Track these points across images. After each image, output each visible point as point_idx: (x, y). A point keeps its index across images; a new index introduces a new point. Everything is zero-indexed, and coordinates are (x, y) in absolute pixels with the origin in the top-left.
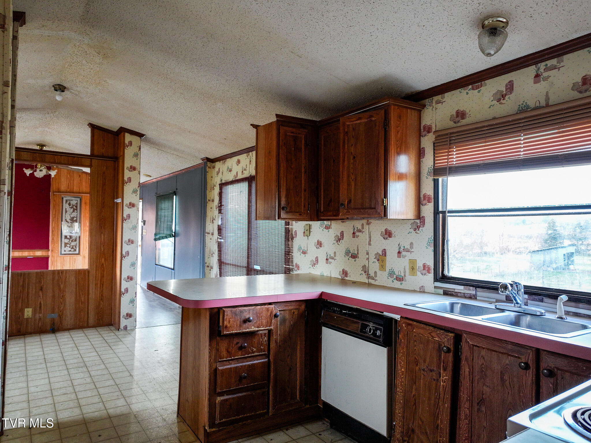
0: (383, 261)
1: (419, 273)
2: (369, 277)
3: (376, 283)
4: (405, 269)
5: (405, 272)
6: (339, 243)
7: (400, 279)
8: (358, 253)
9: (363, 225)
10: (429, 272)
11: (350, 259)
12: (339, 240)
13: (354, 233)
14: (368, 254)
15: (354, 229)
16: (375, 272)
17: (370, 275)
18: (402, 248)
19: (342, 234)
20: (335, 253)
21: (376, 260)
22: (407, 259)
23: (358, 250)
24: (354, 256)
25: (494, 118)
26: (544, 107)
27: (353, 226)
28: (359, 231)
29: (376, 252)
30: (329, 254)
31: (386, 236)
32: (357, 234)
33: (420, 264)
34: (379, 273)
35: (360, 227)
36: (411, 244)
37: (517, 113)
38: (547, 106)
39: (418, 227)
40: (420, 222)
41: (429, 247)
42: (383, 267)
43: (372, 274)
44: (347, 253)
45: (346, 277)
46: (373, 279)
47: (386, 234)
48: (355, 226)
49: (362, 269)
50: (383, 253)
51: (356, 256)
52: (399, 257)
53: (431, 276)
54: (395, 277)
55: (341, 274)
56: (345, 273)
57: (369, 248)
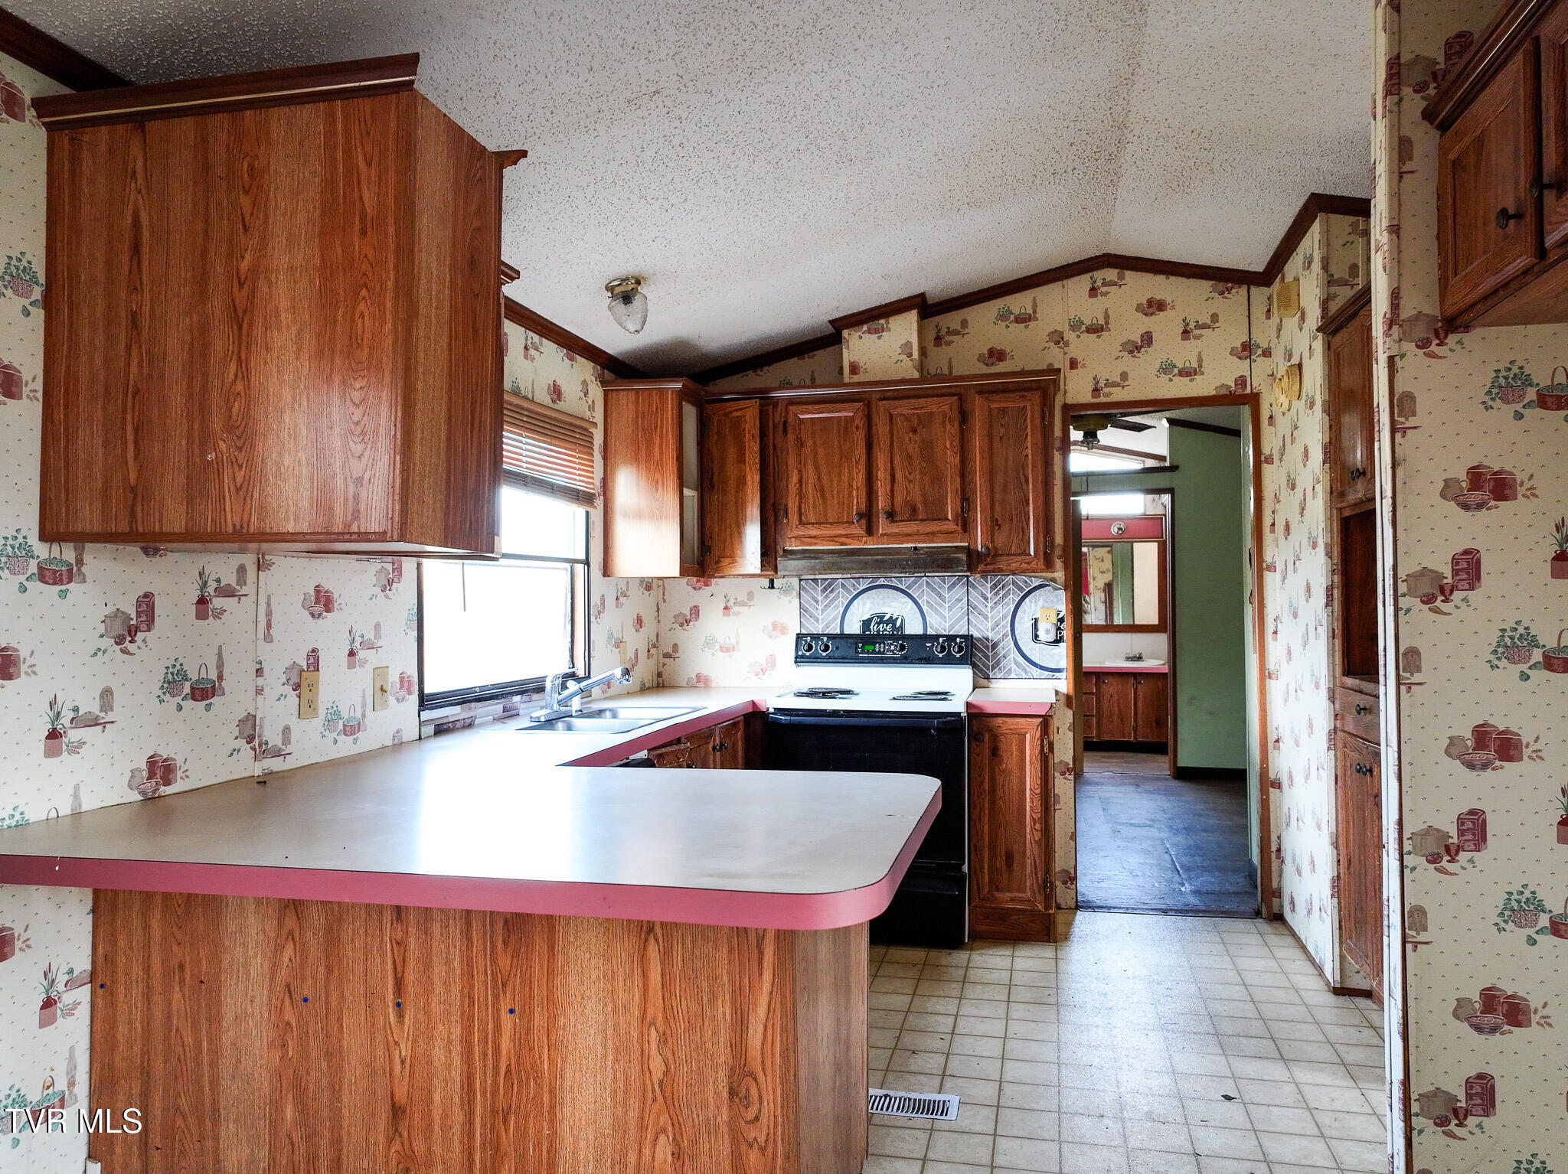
0: (312, 687)
1: (392, 700)
2: (263, 751)
3: (290, 764)
4: (364, 697)
5: (364, 706)
6: (131, 647)
7: (352, 729)
8: (220, 678)
9: (242, 570)
10: (410, 693)
11: (189, 704)
12: (132, 632)
13: (202, 601)
14: (259, 672)
15: (205, 584)
16: (287, 730)
17: (267, 743)
18: (358, 640)
19: (147, 605)
20: (107, 694)
21: (288, 689)
22: (369, 667)
23: (220, 665)
24: (204, 692)
26: (528, 399)
27: (201, 574)
28: (227, 592)
29: (289, 663)
30: (67, 706)
31: (318, 608)
32: (218, 602)
33: (394, 677)
34: (297, 727)
35: (229, 579)
36: (378, 626)
37: (513, 394)
38: (533, 401)
39: (390, 579)
40: (393, 570)
41: (409, 631)
42: (307, 707)
43: (273, 738)
44: (173, 682)
45: (167, 782)
46: (278, 753)
47: (317, 602)
48: (207, 572)
49: (236, 732)
50: (312, 661)
51: (213, 687)
52: (351, 666)
53: (414, 699)
54: (341, 727)
55: (138, 780)
56: (161, 769)
57: (265, 651)
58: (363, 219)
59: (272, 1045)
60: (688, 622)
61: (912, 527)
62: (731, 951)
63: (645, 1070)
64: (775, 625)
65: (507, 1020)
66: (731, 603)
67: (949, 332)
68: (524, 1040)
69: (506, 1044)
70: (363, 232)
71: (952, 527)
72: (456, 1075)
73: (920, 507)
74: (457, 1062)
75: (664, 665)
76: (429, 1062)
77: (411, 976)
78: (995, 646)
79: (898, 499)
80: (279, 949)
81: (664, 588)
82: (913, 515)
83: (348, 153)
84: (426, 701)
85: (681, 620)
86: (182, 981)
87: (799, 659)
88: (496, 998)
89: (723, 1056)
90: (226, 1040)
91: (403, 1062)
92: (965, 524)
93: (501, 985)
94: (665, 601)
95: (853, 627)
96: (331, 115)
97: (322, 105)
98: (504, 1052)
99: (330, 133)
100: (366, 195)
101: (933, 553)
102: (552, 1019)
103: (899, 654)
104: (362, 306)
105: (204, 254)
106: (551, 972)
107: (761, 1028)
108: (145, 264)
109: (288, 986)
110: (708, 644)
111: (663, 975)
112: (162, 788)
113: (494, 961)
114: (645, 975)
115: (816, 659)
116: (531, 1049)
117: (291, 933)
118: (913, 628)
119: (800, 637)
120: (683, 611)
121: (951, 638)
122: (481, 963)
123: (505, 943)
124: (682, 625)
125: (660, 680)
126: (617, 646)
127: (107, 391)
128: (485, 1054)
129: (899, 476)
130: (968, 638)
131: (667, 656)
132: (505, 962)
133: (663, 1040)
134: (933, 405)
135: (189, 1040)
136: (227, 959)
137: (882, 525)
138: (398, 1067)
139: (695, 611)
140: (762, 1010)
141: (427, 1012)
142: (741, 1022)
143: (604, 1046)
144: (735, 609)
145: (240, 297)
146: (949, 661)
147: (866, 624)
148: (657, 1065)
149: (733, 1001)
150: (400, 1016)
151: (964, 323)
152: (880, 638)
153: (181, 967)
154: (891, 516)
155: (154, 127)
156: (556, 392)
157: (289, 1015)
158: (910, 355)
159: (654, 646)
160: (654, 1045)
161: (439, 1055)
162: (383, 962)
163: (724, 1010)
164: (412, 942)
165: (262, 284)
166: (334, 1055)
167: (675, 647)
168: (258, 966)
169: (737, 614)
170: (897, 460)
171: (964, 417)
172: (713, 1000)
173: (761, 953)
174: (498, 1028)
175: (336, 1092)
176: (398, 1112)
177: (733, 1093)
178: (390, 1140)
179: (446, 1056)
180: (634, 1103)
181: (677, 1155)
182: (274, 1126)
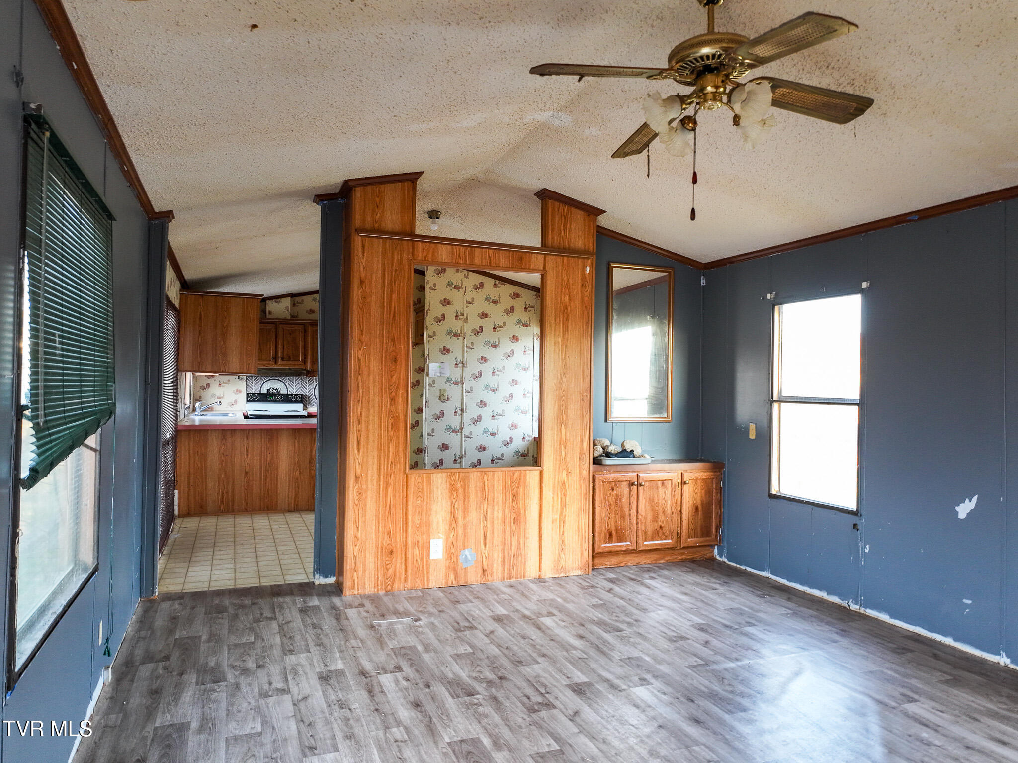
59: (219, 464)
60: (205, 389)
61: (289, 362)
63: (294, 460)
64: (237, 390)
65: (269, 455)
66: (222, 383)
67: (298, 303)
68: (272, 458)
69: (268, 459)
71: (301, 363)
72: (259, 465)
73: (292, 357)
76: (253, 464)
77: (250, 449)
78: (309, 397)
79: (285, 354)
80: (221, 446)
82: (289, 359)
85: (203, 388)
86: (198, 454)
87: (248, 401)
88: (267, 451)
89: (308, 456)
90: (208, 464)
92: (305, 362)
93: (268, 449)
94: (197, 382)
95: (264, 391)
101: (296, 370)
102: (278, 454)
103: (280, 400)
104: (250, 335)
105: (216, 321)
106: (277, 446)
108: (203, 322)
109: (223, 453)
110: (213, 396)
113: (266, 444)
114: (295, 446)
115: (254, 401)
118: (284, 392)
119: (248, 395)
120: (204, 385)
121: (297, 395)
122: (264, 444)
128: (264, 461)
129: (285, 347)
130: (302, 395)
131: (197, 400)
132: (269, 445)
133: (298, 455)
134: (296, 327)
135: (200, 465)
137: (279, 361)
138: (246, 465)
139: (208, 385)
141: (253, 454)
143: (287, 457)
144: (223, 385)
145: (224, 330)
146: (296, 402)
147: (268, 390)
148: (297, 460)
150: (247, 456)
151: (303, 301)
152: (273, 395)
153: (198, 452)
154: (283, 359)
157: (223, 458)
158: (288, 310)
164: (250, 443)
166: (233, 464)
167: (200, 397)
168: (216, 450)
169: (224, 386)
170: (285, 342)
171: (305, 331)
174: (267, 457)
175: (233, 471)
176: (246, 473)
177: (310, 462)
178: (245, 478)
179: (256, 462)
180: (293, 466)
181: (300, 473)
182: (219, 478)
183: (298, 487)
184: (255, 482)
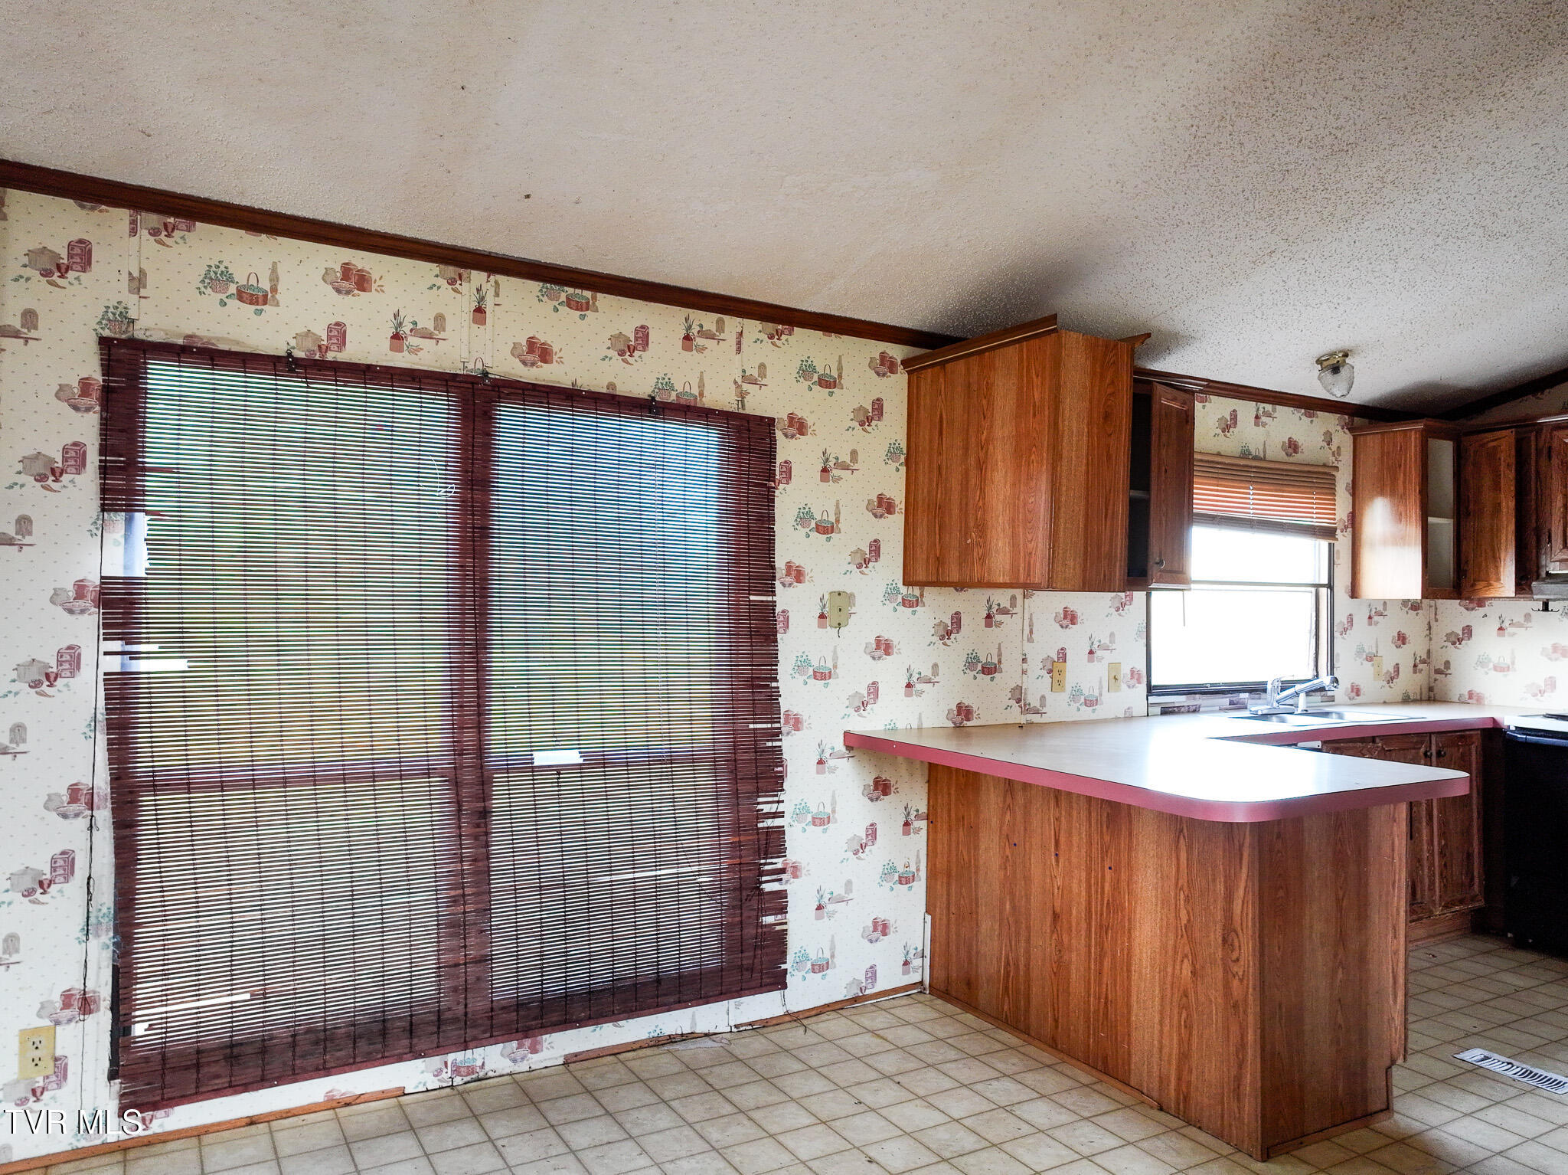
0: (1060, 672)
1: (1124, 686)
2: (1026, 709)
3: (1044, 719)
4: (1100, 682)
5: (1101, 688)
6: (948, 642)
7: (1090, 703)
8: (1000, 662)
9: (1013, 598)
10: (1139, 683)
11: (980, 676)
12: (949, 633)
13: (989, 617)
14: (1024, 660)
15: (990, 607)
16: (1043, 698)
17: (1029, 704)
18: (1096, 644)
19: (957, 619)
20: (935, 666)
21: (1044, 672)
22: (1105, 662)
23: (1000, 655)
24: (990, 670)
25: (1219, 454)
26: (1257, 458)
27: (988, 601)
28: (1004, 611)
29: (1045, 656)
30: (916, 671)
31: (1065, 622)
32: (998, 618)
33: (1125, 670)
34: (1051, 698)
35: (1005, 603)
36: (1112, 635)
37: (1240, 457)
38: (1264, 459)
39: (1123, 605)
40: (1126, 597)
41: (1139, 639)
42: (1058, 684)
43: (1034, 702)
44: (971, 662)
45: (968, 720)
46: (1037, 711)
47: (1065, 618)
48: (991, 600)
49: (1009, 695)
50: (1061, 655)
51: (995, 667)
52: (1091, 661)
53: (1142, 688)
54: (1083, 700)
55: (951, 716)
56: (964, 712)
57: (1028, 648)
58: (1034, 406)
59: (1000, 868)
60: (1460, 641)
62: (1224, 851)
63: (1177, 917)
64: (1555, 648)
65: (1108, 873)
68: (1116, 887)
69: (1107, 887)
70: (1034, 415)
72: (1083, 901)
74: (1084, 893)
75: (1436, 680)
76: (1071, 891)
77: (1062, 840)
80: (1003, 814)
81: (1436, 609)
83: (1028, 371)
84: (1151, 690)
85: (1453, 639)
86: (963, 825)
88: (1103, 860)
89: (1219, 916)
90: (981, 862)
91: (1058, 888)
93: (1105, 851)
94: (1436, 620)
96: (1021, 351)
97: (1017, 346)
98: (1106, 892)
99: (1021, 360)
100: (1036, 394)
102: (1130, 876)
104: (1033, 457)
105: (968, 430)
106: (1130, 849)
107: (1240, 902)
108: (944, 439)
109: (1007, 835)
110: (1481, 662)
111: (1188, 860)
112: (965, 722)
113: (1102, 838)
114: (1178, 859)
116: (1120, 893)
117: (1009, 806)
120: (1455, 630)
122: (1096, 838)
123: (1107, 827)
124: (1454, 643)
125: (1432, 694)
126: (1369, 659)
127: (929, 508)
128: (1097, 892)
131: (1438, 672)
132: (1107, 838)
133: (1187, 900)
135: (966, 857)
136: (982, 816)
138: (1056, 890)
139: (1468, 631)
140: (1241, 892)
141: (1070, 862)
142: (1229, 898)
143: (1157, 898)
144: (1511, 630)
145: (981, 455)
148: (1184, 916)
149: (1225, 882)
150: (1057, 861)
153: (963, 818)
155: (948, 366)
156: (1292, 446)
157: (1008, 852)
159: (1423, 662)
160: (1182, 902)
161: (1075, 886)
162: (1050, 830)
163: (1220, 888)
165: (991, 447)
166: (1027, 879)
167: (1447, 664)
168: (995, 822)
169: (1512, 635)
172: (1214, 880)
173: (1241, 855)
174: (1103, 876)
175: (1028, 900)
176: (1056, 916)
177: (1225, 941)
178: (1052, 932)
179: (1078, 889)
180: (1171, 936)
181: (1194, 973)
182: (1001, 913)
183: (1189, 1027)
184: (1074, 955)
